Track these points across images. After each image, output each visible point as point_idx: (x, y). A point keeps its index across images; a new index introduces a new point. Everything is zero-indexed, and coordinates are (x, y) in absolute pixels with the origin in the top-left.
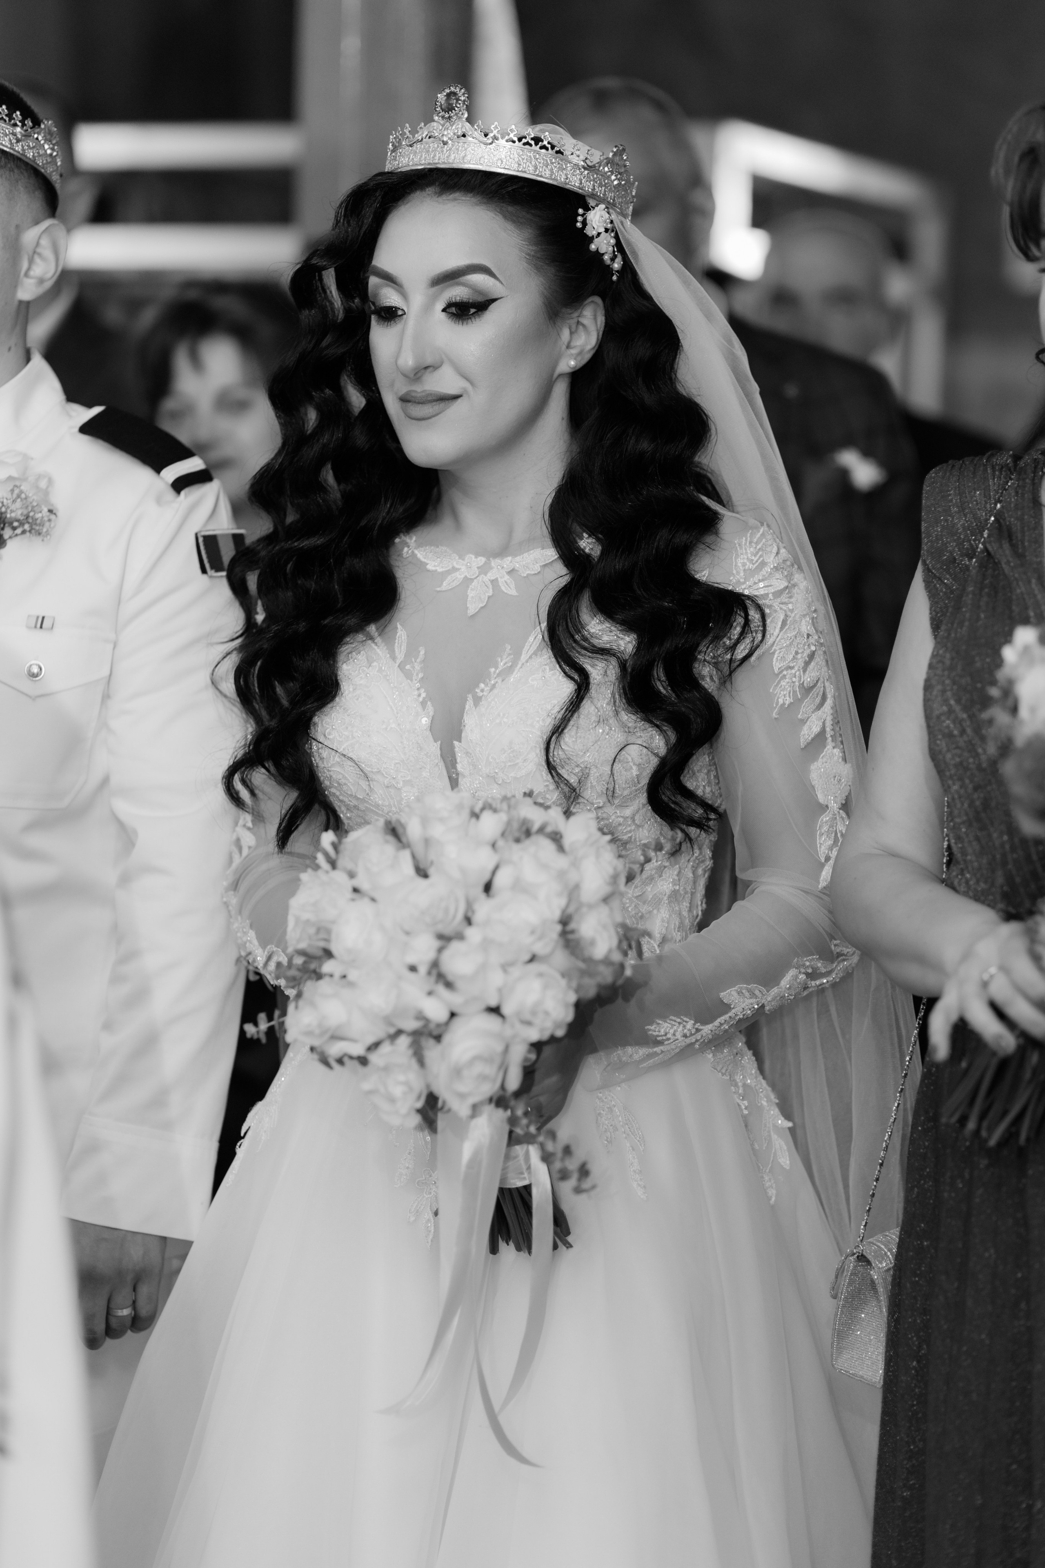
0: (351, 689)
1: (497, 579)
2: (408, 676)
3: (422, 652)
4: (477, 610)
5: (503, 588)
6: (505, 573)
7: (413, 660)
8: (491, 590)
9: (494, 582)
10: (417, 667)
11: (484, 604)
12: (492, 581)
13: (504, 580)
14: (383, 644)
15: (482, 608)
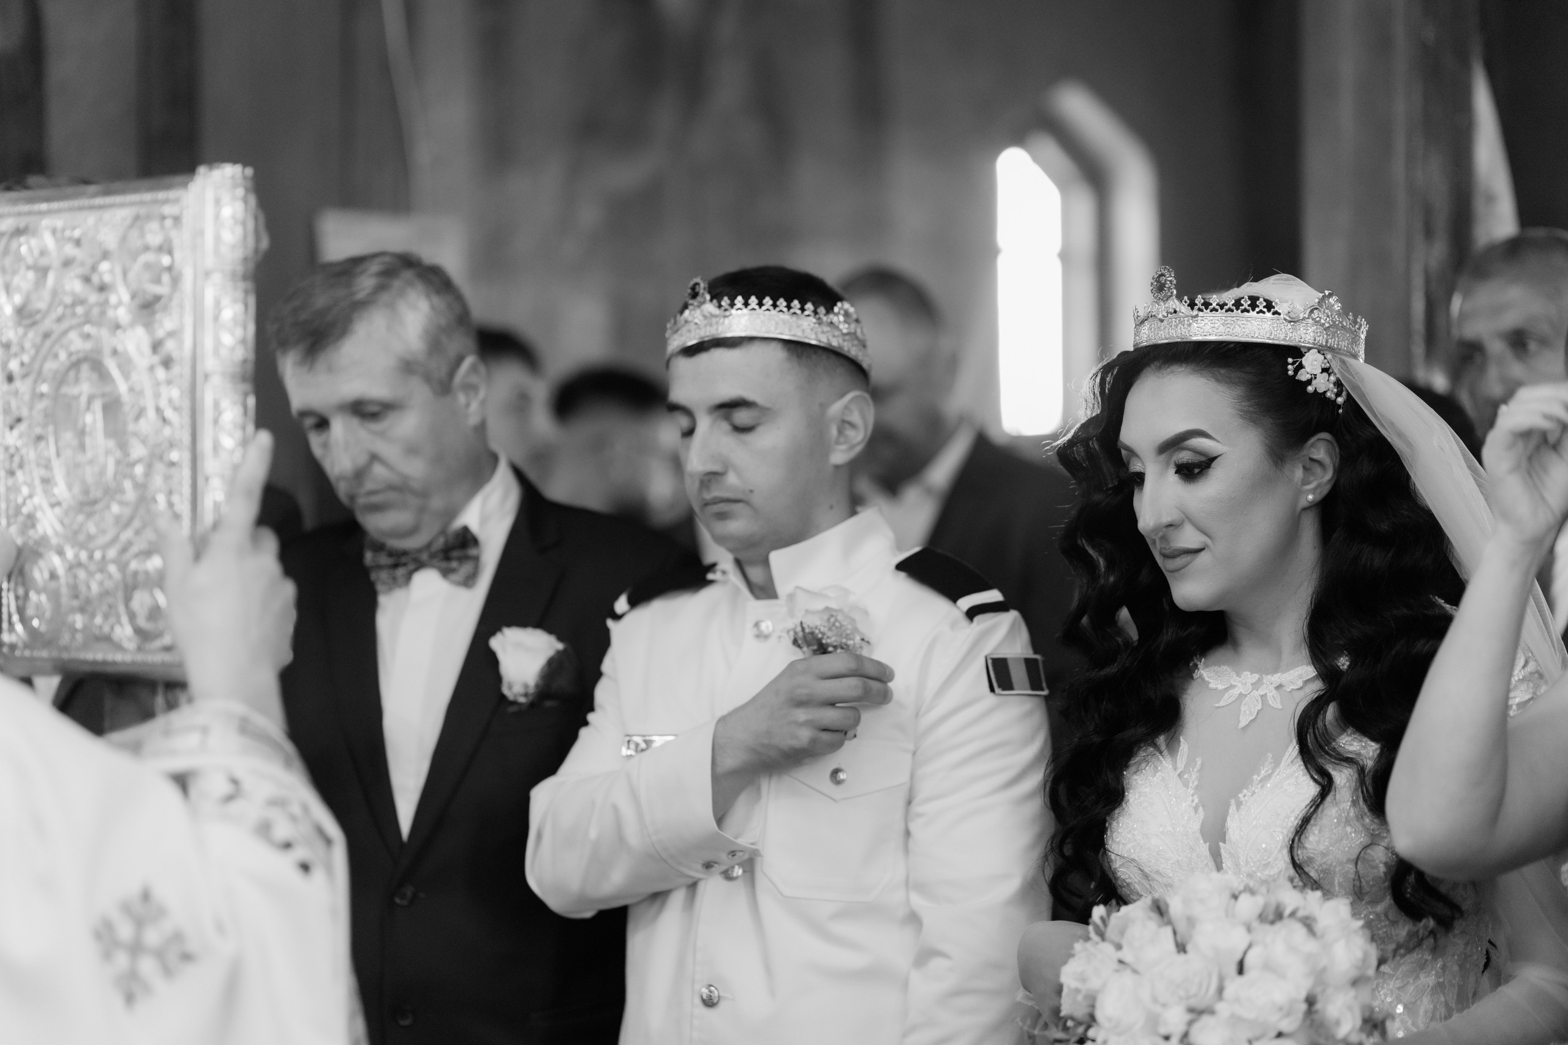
0: (1137, 796)
1: (1266, 694)
2: (1186, 784)
3: (1199, 763)
4: (1247, 723)
5: (1270, 702)
6: (1273, 689)
7: (1191, 770)
8: (1260, 704)
9: (1263, 697)
10: (1194, 776)
11: (1254, 717)
12: (1262, 696)
13: (1271, 693)
14: (1169, 756)
15: (1252, 721)
